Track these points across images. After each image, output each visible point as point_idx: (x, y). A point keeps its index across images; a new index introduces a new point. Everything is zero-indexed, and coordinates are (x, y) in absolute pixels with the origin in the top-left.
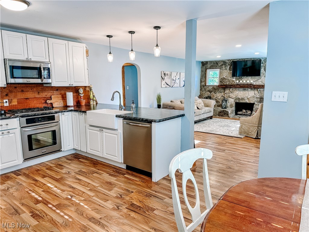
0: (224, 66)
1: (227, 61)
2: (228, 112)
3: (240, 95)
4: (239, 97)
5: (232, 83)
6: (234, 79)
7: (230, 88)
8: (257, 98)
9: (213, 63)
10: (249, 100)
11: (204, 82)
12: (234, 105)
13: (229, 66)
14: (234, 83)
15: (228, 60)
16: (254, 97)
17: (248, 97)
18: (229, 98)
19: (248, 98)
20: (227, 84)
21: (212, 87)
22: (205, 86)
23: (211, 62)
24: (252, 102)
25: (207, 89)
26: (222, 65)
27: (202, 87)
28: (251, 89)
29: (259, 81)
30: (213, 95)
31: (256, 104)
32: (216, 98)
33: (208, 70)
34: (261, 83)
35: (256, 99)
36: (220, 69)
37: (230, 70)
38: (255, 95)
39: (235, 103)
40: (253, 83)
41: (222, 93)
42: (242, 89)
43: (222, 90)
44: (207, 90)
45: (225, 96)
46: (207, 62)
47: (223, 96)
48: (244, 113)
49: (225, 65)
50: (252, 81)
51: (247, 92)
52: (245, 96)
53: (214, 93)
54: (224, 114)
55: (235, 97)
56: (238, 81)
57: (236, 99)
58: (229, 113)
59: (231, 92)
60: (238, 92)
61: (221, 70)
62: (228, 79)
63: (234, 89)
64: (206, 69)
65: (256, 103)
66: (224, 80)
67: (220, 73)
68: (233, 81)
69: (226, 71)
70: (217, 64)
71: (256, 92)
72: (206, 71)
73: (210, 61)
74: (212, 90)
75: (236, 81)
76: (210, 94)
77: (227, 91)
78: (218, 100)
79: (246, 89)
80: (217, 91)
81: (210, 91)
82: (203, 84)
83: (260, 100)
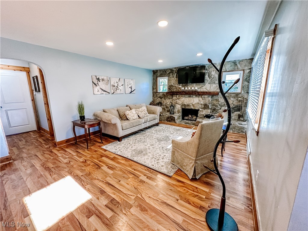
0: (171, 74)
1: (174, 69)
3: (186, 101)
4: (185, 103)
5: (179, 90)
6: (181, 87)
7: (177, 95)
8: (201, 104)
9: (162, 71)
10: (194, 106)
11: (155, 89)
12: (181, 111)
13: (176, 74)
14: (181, 90)
16: (198, 104)
17: (193, 104)
18: (176, 104)
19: (193, 105)
20: (175, 91)
21: (162, 94)
22: (157, 93)
24: (197, 109)
25: (158, 96)
26: (170, 73)
27: (154, 94)
28: (196, 96)
29: (203, 88)
30: (163, 101)
31: (201, 111)
32: (166, 104)
33: (158, 78)
34: (205, 89)
35: (200, 106)
36: (168, 76)
37: (177, 78)
38: (200, 102)
39: (181, 109)
40: (197, 90)
41: (171, 100)
42: (187, 96)
43: (171, 97)
44: (158, 97)
45: (173, 102)
46: (157, 71)
47: (171, 102)
48: (190, 118)
49: (172, 72)
50: (196, 88)
51: (191, 98)
52: (190, 103)
53: (164, 100)
54: (172, 120)
55: (181, 103)
56: (183, 88)
57: (182, 105)
58: (176, 119)
59: (178, 99)
60: (184, 98)
61: (169, 78)
62: (175, 86)
63: (180, 96)
64: (157, 77)
65: (200, 110)
66: (172, 87)
67: (169, 80)
68: (180, 88)
69: (173, 78)
70: (166, 72)
71: (201, 99)
72: (156, 79)
73: (159, 70)
74: (162, 96)
76: (160, 100)
77: (174, 98)
78: (167, 105)
79: (191, 95)
80: (166, 97)
81: (161, 98)
82: (155, 90)
83: (204, 107)
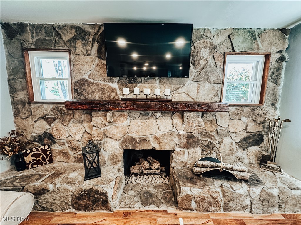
0: (79, 43)
1: (88, 29)
2: (105, 195)
3: (136, 128)
4: (134, 135)
5: (109, 96)
6: (115, 86)
7: (107, 110)
8: (179, 136)
9: (43, 31)
10: (159, 143)
11: (23, 90)
12: (121, 158)
13: (96, 46)
14: (117, 94)
15: (93, 26)
16: (172, 134)
17: (157, 135)
18: (106, 139)
19: (156, 138)
20: (97, 98)
21: (51, 106)
22: (29, 103)
23: (38, 28)
24: (168, 148)
25: (39, 113)
26: (74, 39)
27: (20, 106)
28: (164, 113)
29: (180, 91)
30: (58, 130)
31: (178, 153)
32: (70, 139)
33: (33, 57)
34: (186, 96)
35: (177, 140)
36: (70, 51)
37: (100, 58)
38: (174, 130)
39: (122, 151)
40: (169, 98)
41: (86, 125)
42: (138, 114)
43: (84, 117)
44: (38, 116)
45: (94, 133)
46: (21, 27)
47: (89, 131)
49: (83, 39)
50: (168, 91)
51: (152, 121)
52: (148, 133)
53: (60, 125)
54: (94, 203)
55: (120, 135)
56: (126, 91)
57: (125, 141)
58: (110, 196)
59: (110, 122)
60: (129, 121)
61: (73, 57)
62: (98, 85)
63: (117, 114)
64: (25, 50)
65: (178, 149)
66: (86, 86)
67: (72, 65)
68: (113, 90)
69: (88, 59)
70: (58, 35)
71: (177, 120)
72: (23, 56)
73: (33, 26)
74: (52, 115)
75: (121, 89)
76: (48, 126)
77: (98, 119)
78: (74, 142)
79: (151, 112)
80: (69, 117)
81: (50, 120)
82: (22, 95)
83: (188, 142)
